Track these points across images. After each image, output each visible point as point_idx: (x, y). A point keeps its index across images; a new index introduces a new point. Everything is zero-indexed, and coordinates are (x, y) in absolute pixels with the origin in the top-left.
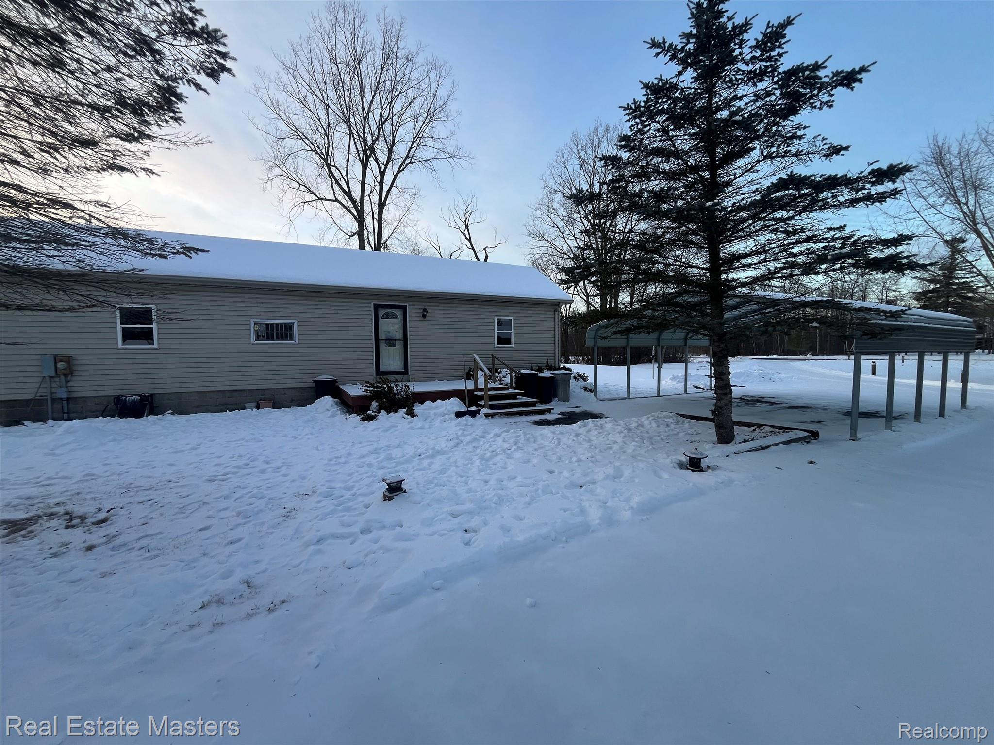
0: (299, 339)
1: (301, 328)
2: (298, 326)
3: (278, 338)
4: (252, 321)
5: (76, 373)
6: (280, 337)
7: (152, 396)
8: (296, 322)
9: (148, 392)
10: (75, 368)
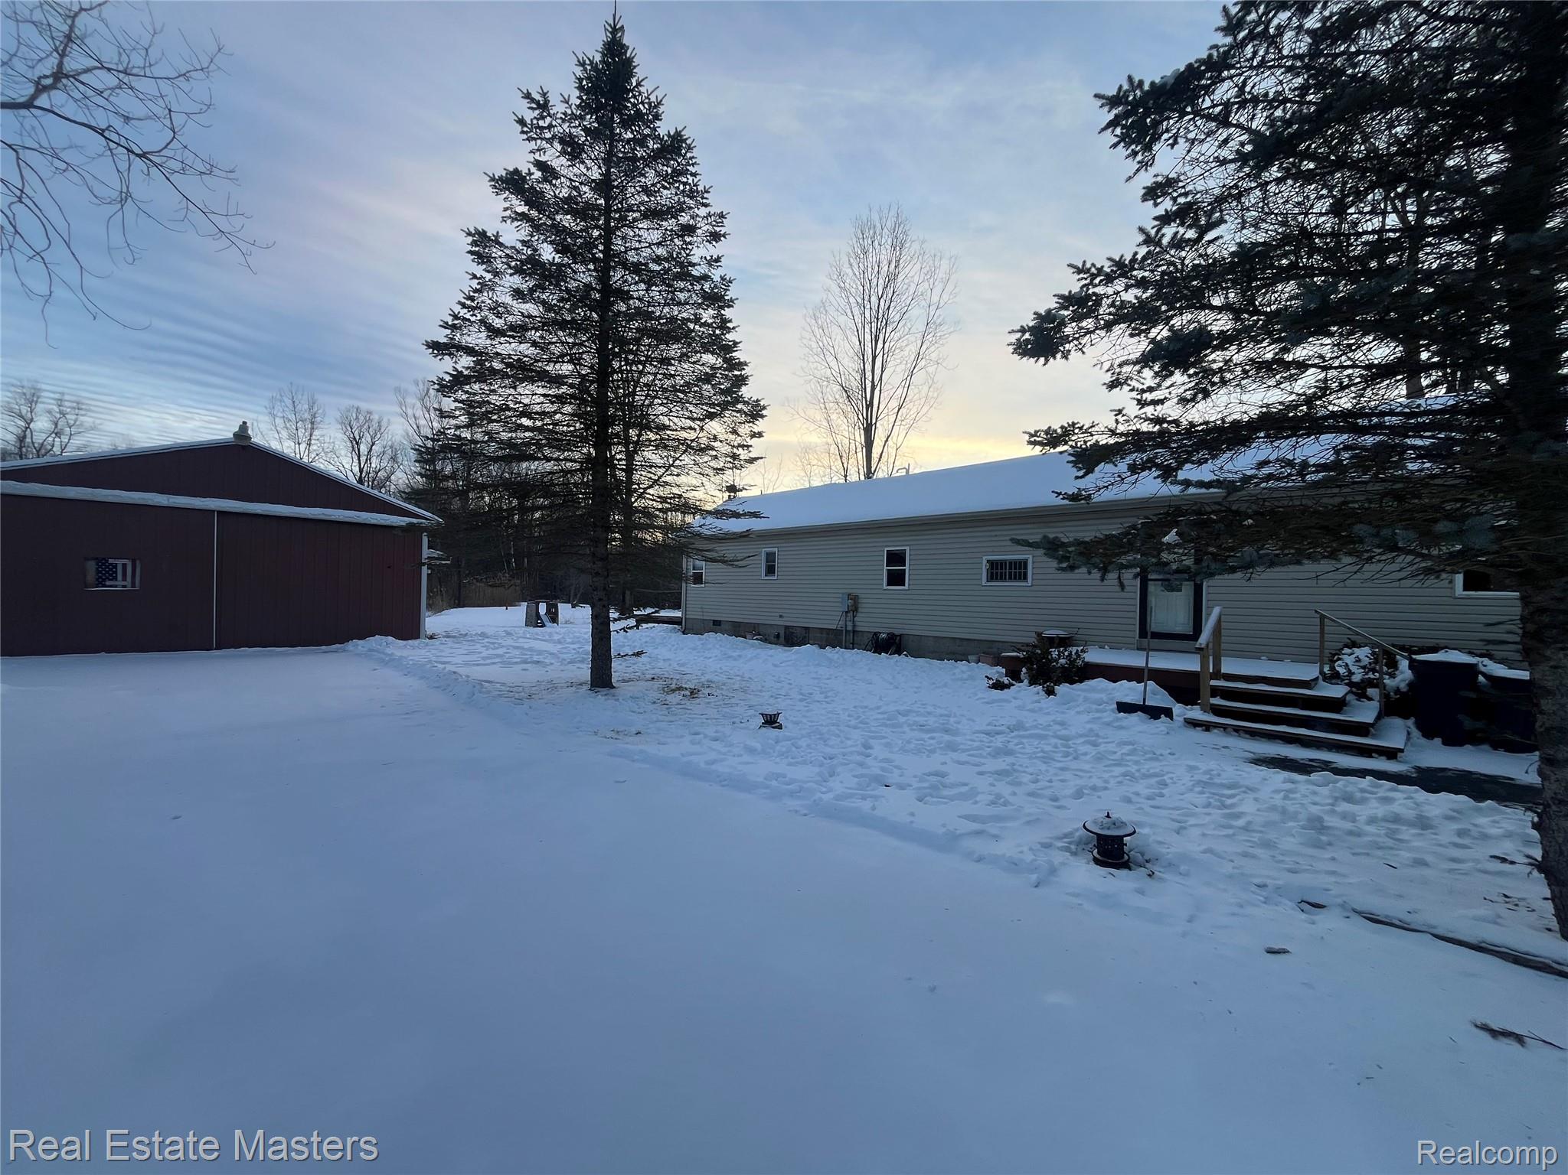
0: (1033, 580)
1: (1036, 565)
2: (1033, 562)
3: (1010, 578)
4: (984, 558)
5: (860, 610)
6: (1013, 577)
7: (901, 635)
8: (1031, 556)
9: (896, 632)
10: (860, 605)
